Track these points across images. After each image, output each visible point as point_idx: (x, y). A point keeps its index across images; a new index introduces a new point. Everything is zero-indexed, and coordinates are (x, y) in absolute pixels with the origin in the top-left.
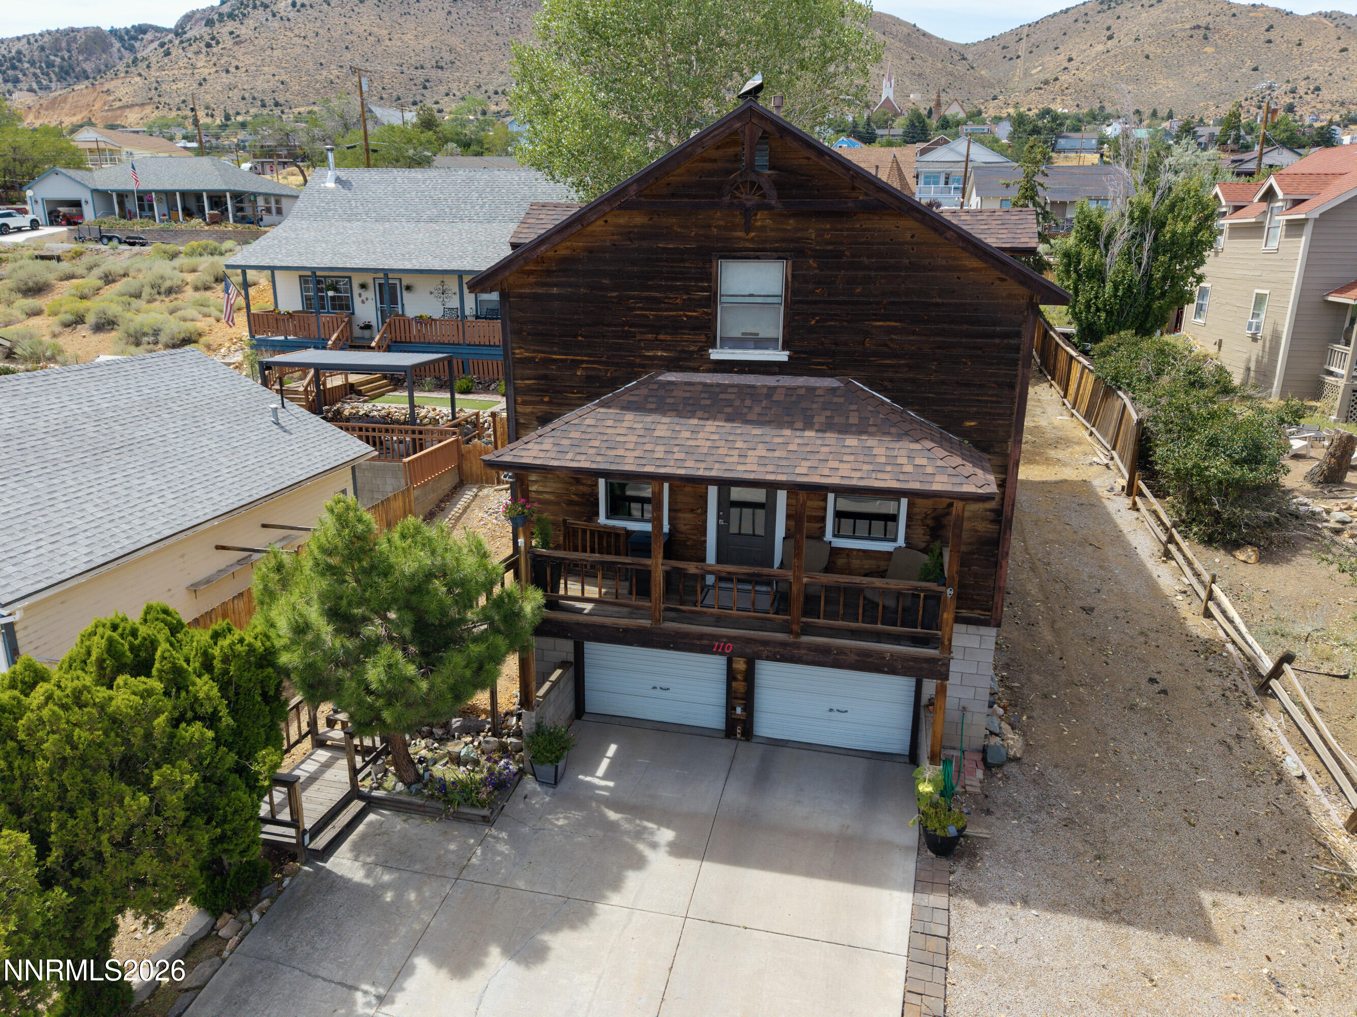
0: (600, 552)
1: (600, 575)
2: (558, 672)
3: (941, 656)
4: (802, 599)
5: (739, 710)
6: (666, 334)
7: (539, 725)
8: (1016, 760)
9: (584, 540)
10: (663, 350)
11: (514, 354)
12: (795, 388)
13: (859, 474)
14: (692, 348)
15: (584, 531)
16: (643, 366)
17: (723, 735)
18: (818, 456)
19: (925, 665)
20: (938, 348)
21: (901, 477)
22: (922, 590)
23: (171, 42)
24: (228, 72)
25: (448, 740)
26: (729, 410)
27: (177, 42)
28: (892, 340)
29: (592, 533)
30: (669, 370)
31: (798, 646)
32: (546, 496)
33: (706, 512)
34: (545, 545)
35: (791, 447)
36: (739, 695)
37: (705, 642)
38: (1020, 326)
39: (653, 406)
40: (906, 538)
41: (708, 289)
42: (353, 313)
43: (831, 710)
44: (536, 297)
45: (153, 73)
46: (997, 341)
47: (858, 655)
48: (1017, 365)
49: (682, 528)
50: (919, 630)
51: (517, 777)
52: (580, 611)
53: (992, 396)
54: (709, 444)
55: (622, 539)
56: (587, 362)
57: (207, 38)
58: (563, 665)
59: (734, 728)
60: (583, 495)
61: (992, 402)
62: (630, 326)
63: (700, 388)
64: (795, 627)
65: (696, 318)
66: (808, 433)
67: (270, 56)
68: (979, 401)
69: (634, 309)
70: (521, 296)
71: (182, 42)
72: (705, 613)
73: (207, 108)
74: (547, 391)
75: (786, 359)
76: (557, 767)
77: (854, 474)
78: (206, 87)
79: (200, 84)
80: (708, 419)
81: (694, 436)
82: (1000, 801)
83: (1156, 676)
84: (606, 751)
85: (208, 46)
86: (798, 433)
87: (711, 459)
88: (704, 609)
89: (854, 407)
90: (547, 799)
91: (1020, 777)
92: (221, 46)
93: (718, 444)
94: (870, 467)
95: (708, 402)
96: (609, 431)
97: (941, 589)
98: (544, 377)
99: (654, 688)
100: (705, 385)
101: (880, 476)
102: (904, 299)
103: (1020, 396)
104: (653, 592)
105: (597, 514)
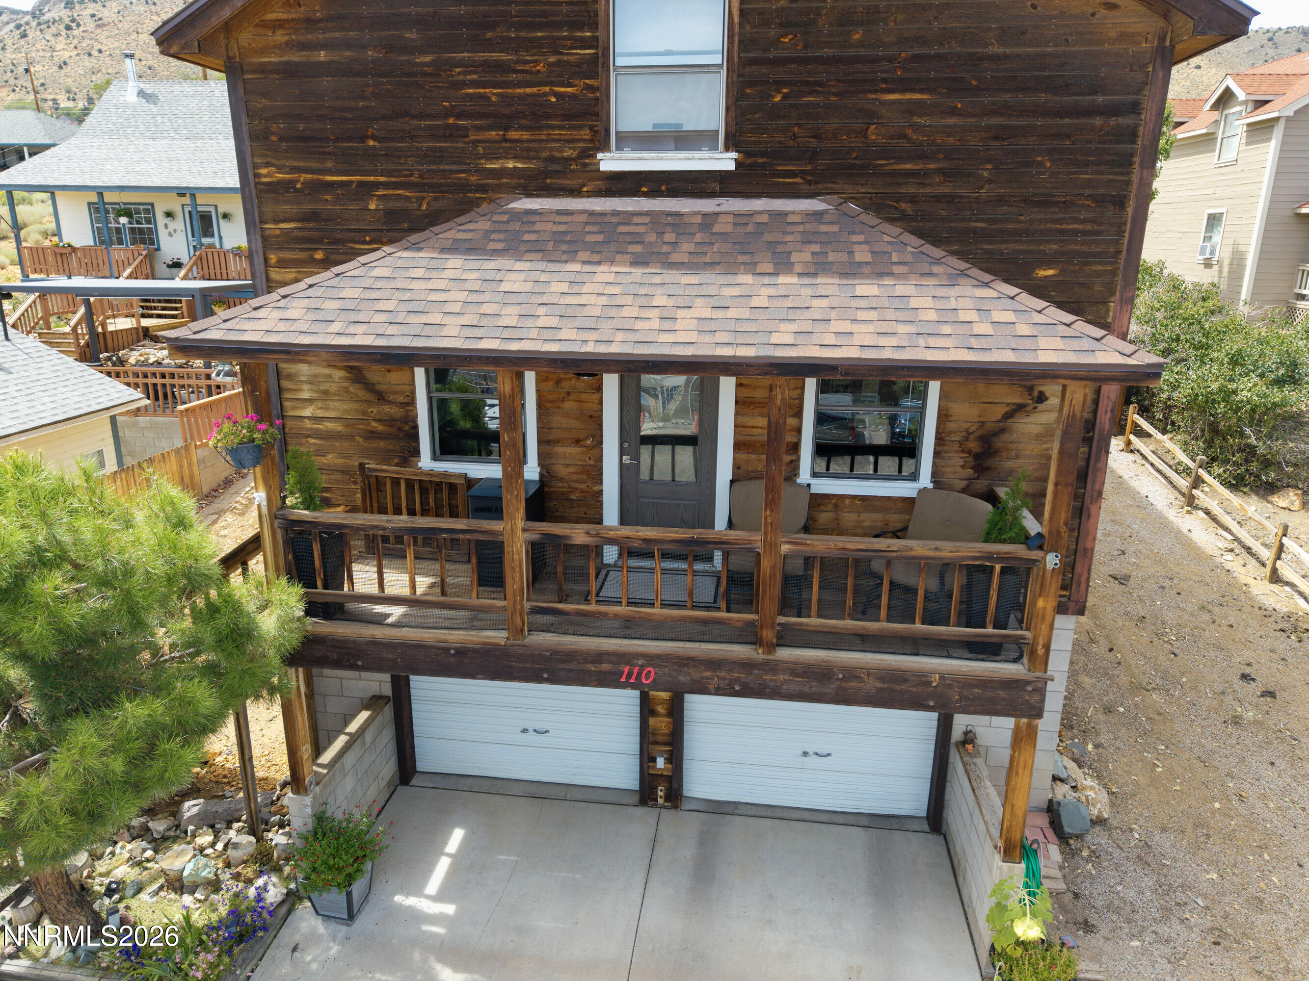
0: (412, 512)
1: (410, 554)
2: (364, 715)
3: (1030, 676)
4: (779, 584)
5: (660, 763)
6: (522, 128)
7: (320, 818)
8: (1099, 822)
9: (396, 497)
10: (515, 158)
11: (257, 176)
12: (751, 214)
13: (893, 341)
14: (568, 153)
15: (396, 482)
16: (483, 189)
17: (635, 799)
18: (808, 314)
19: (1001, 693)
20: (996, 138)
21: (974, 343)
22: (1000, 558)
23: (27, 23)
24: (90, 55)
25: (175, 839)
26: (637, 248)
27: (34, 24)
28: (913, 125)
29: (410, 484)
30: (529, 195)
31: (772, 667)
32: (330, 425)
33: (601, 442)
34: (308, 504)
35: (755, 302)
36: (660, 738)
37: (606, 667)
38: (1139, 92)
39: (500, 246)
40: (934, 475)
41: (593, 42)
42: (158, 249)
43: (805, 754)
44: (289, 71)
45: (9, 56)
46: (1098, 121)
47: (882, 679)
48: (1131, 164)
49: (562, 471)
50: (990, 630)
51: (284, 909)
52: (379, 620)
53: (1084, 221)
54: (603, 300)
55: (461, 493)
56: (386, 185)
57: (67, 20)
58: (374, 702)
59: (653, 789)
60: (389, 421)
61: (1085, 233)
62: (458, 117)
63: (584, 218)
64: (768, 634)
65: (573, 97)
66: (782, 279)
67: (135, 40)
68: (1062, 232)
69: (464, 85)
70: (262, 69)
71: (39, 24)
72: (605, 615)
73: (69, 92)
74: (319, 241)
75: (731, 166)
76: (349, 895)
77: (883, 341)
78: (67, 70)
79: (60, 67)
80: (599, 263)
81: (575, 289)
82: (1099, 903)
83: (1248, 670)
84: (445, 842)
85: (68, 28)
86: (766, 280)
87: (609, 324)
88: (603, 608)
89: (860, 238)
90: (335, 949)
91: (1117, 853)
92: (81, 29)
93: (619, 301)
94: (912, 329)
95: (599, 238)
96: (415, 285)
97: (1035, 554)
98: (314, 216)
99: (525, 731)
100: (592, 213)
101: (933, 342)
102: (936, 50)
103: (1134, 220)
104: (509, 581)
105: (416, 453)
